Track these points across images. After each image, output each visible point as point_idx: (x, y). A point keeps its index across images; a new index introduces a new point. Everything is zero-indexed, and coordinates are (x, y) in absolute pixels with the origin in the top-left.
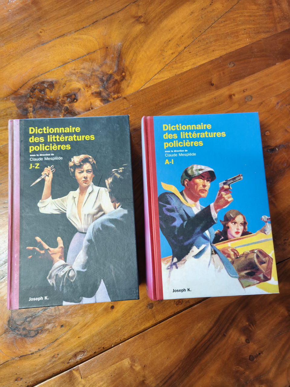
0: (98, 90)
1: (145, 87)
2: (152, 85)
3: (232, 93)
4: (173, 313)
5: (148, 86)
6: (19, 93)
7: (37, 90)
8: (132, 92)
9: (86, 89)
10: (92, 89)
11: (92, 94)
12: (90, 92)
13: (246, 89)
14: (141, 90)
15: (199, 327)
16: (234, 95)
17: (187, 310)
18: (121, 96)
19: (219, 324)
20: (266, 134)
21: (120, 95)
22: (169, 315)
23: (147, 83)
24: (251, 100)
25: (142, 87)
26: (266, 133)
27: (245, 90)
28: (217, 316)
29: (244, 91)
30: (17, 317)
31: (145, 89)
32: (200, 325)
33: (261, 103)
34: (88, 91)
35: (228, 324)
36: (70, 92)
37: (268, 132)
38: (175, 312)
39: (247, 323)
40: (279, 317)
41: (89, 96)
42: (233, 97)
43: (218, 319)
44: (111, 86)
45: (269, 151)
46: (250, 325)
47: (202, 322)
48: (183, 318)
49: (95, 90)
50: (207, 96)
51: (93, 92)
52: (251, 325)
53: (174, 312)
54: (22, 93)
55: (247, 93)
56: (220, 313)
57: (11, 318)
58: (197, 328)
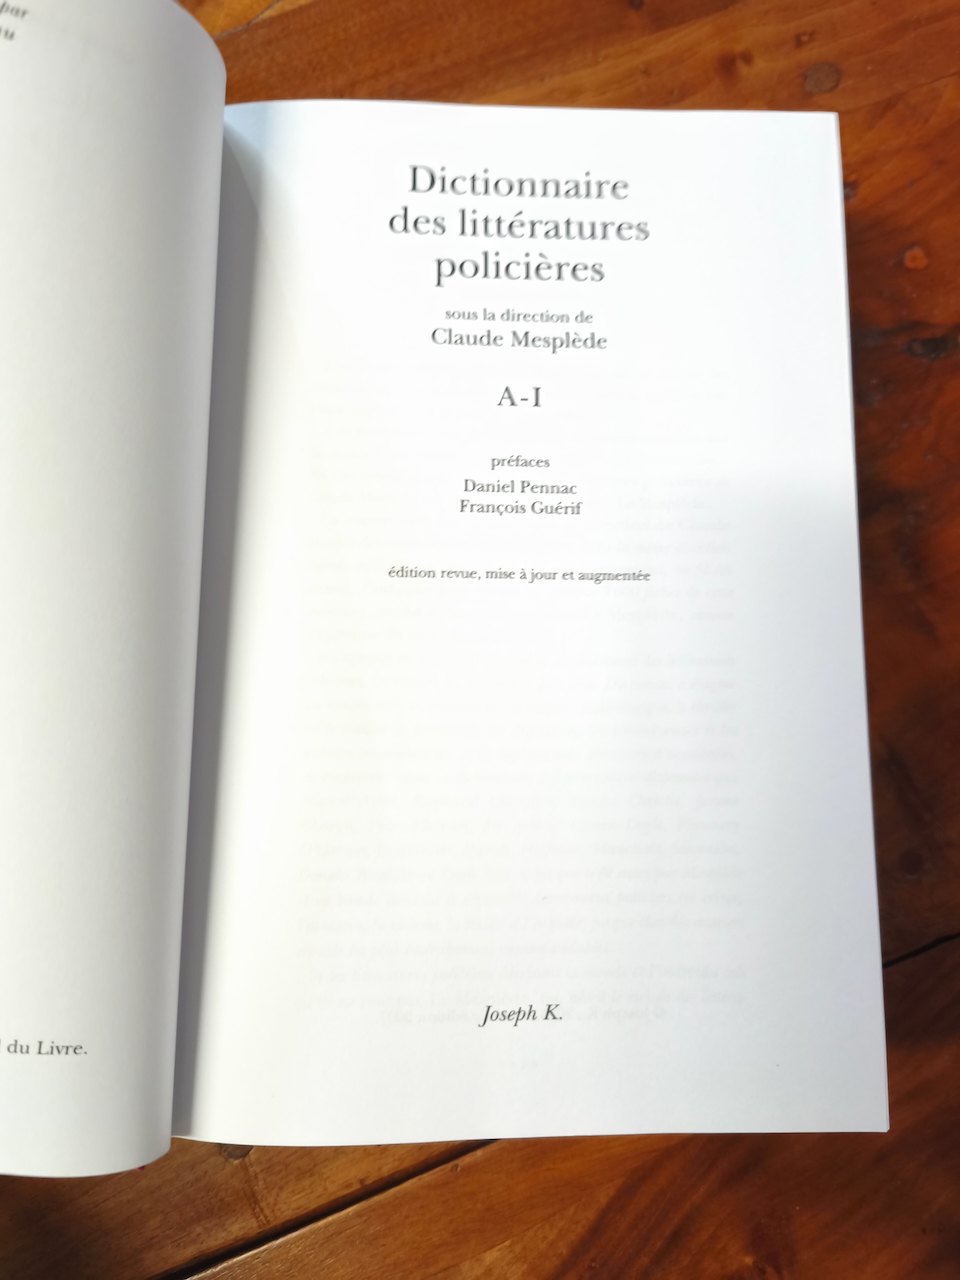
3: (739, 48)
4: (356, 1187)
13: (812, 34)
14: (265, 21)
15: (488, 1272)
16: (747, 58)
17: (427, 1177)
19: (593, 1260)
20: (909, 263)
22: (333, 1197)
24: (835, 87)
26: (908, 255)
27: (804, 34)
28: (590, 1215)
29: (799, 43)
32: (490, 1257)
33: (888, 105)
35: (644, 1260)
37: (917, 252)
38: (368, 1182)
39: (749, 1260)
40: (924, 1231)
42: (743, 69)
43: (595, 1231)
45: (918, 348)
46: (763, 1272)
47: (507, 1243)
48: (407, 1217)
50: (606, 57)
52: (770, 1270)
53: (361, 1181)
55: (811, 53)
56: (603, 1197)
58: (478, 1271)
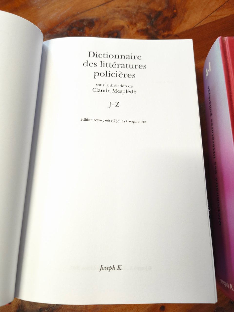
0: (145, 27)
1: (202, 25)
2: (209, 22)
5: (205, 23)
6: (55, 31)
7: (74, 29)
8: (185, 30)
9: (131, 27)
10: (138, 27)
11: (138, 31)
12: (135, 30)
18: (172, 33)
21: (170, 32)
23: (204, 20)
25: (197, 25)
30: (28, 307)
31: (201, 26)
34: (132, 29)
36: (112, 30)
41: (134, 34)
44: (160, 23)
49: (141, 28)
51: (138, 29)
54: (58, 31)
57: (20, 308)
